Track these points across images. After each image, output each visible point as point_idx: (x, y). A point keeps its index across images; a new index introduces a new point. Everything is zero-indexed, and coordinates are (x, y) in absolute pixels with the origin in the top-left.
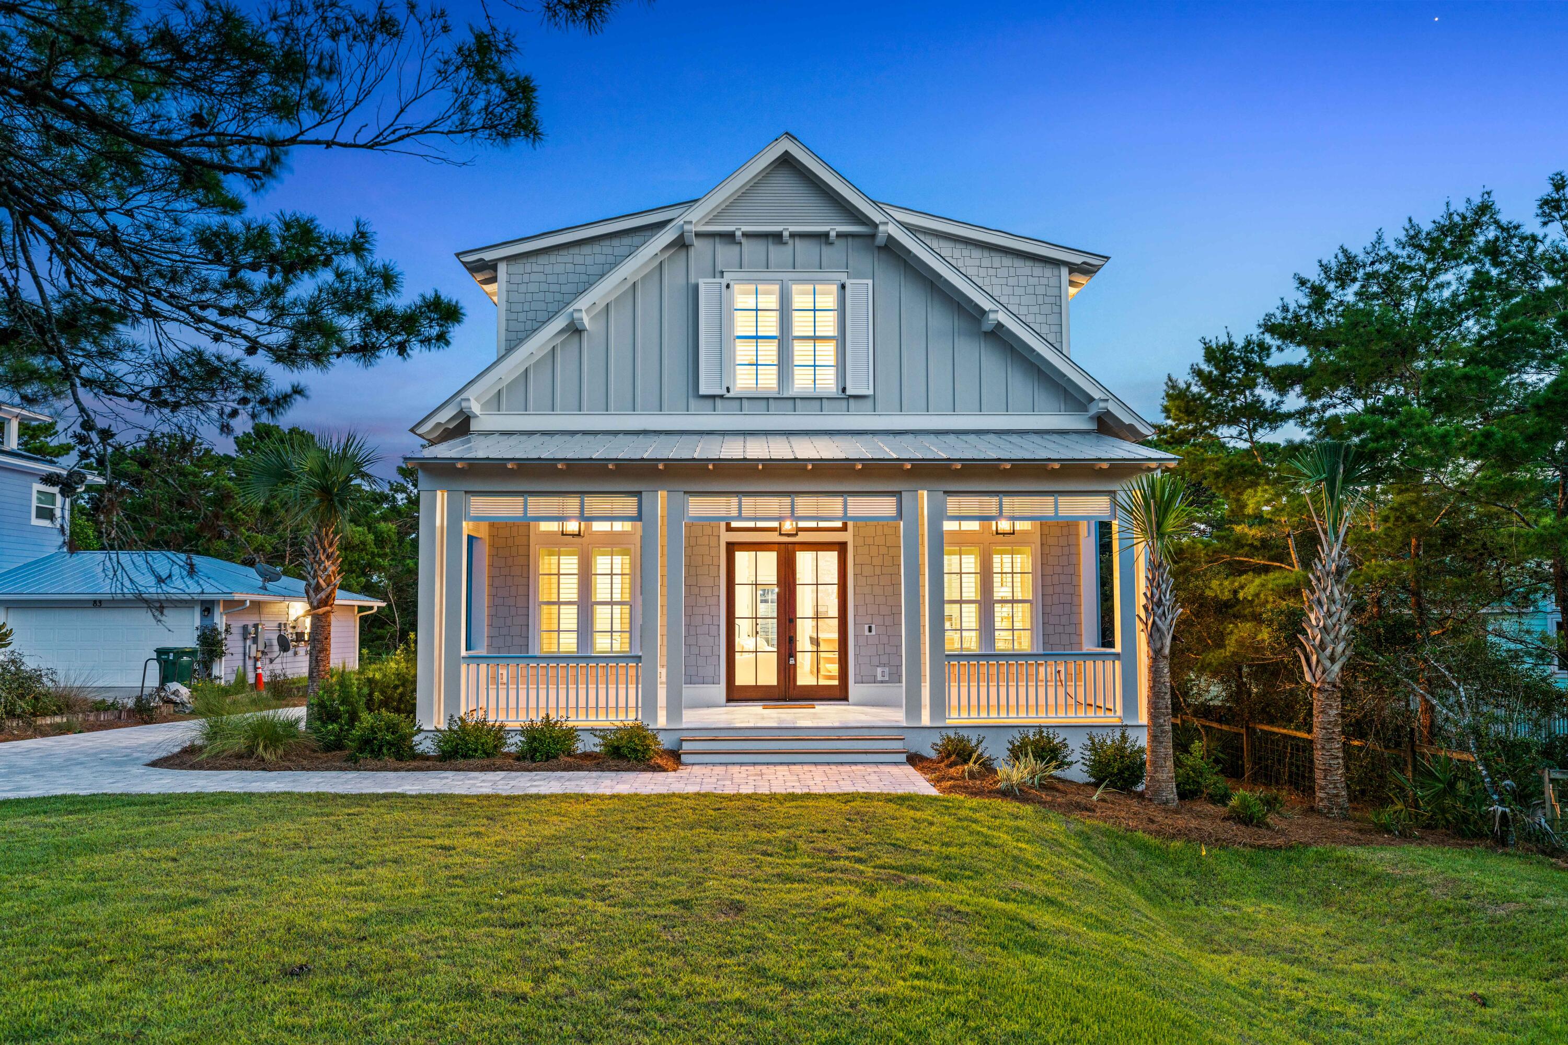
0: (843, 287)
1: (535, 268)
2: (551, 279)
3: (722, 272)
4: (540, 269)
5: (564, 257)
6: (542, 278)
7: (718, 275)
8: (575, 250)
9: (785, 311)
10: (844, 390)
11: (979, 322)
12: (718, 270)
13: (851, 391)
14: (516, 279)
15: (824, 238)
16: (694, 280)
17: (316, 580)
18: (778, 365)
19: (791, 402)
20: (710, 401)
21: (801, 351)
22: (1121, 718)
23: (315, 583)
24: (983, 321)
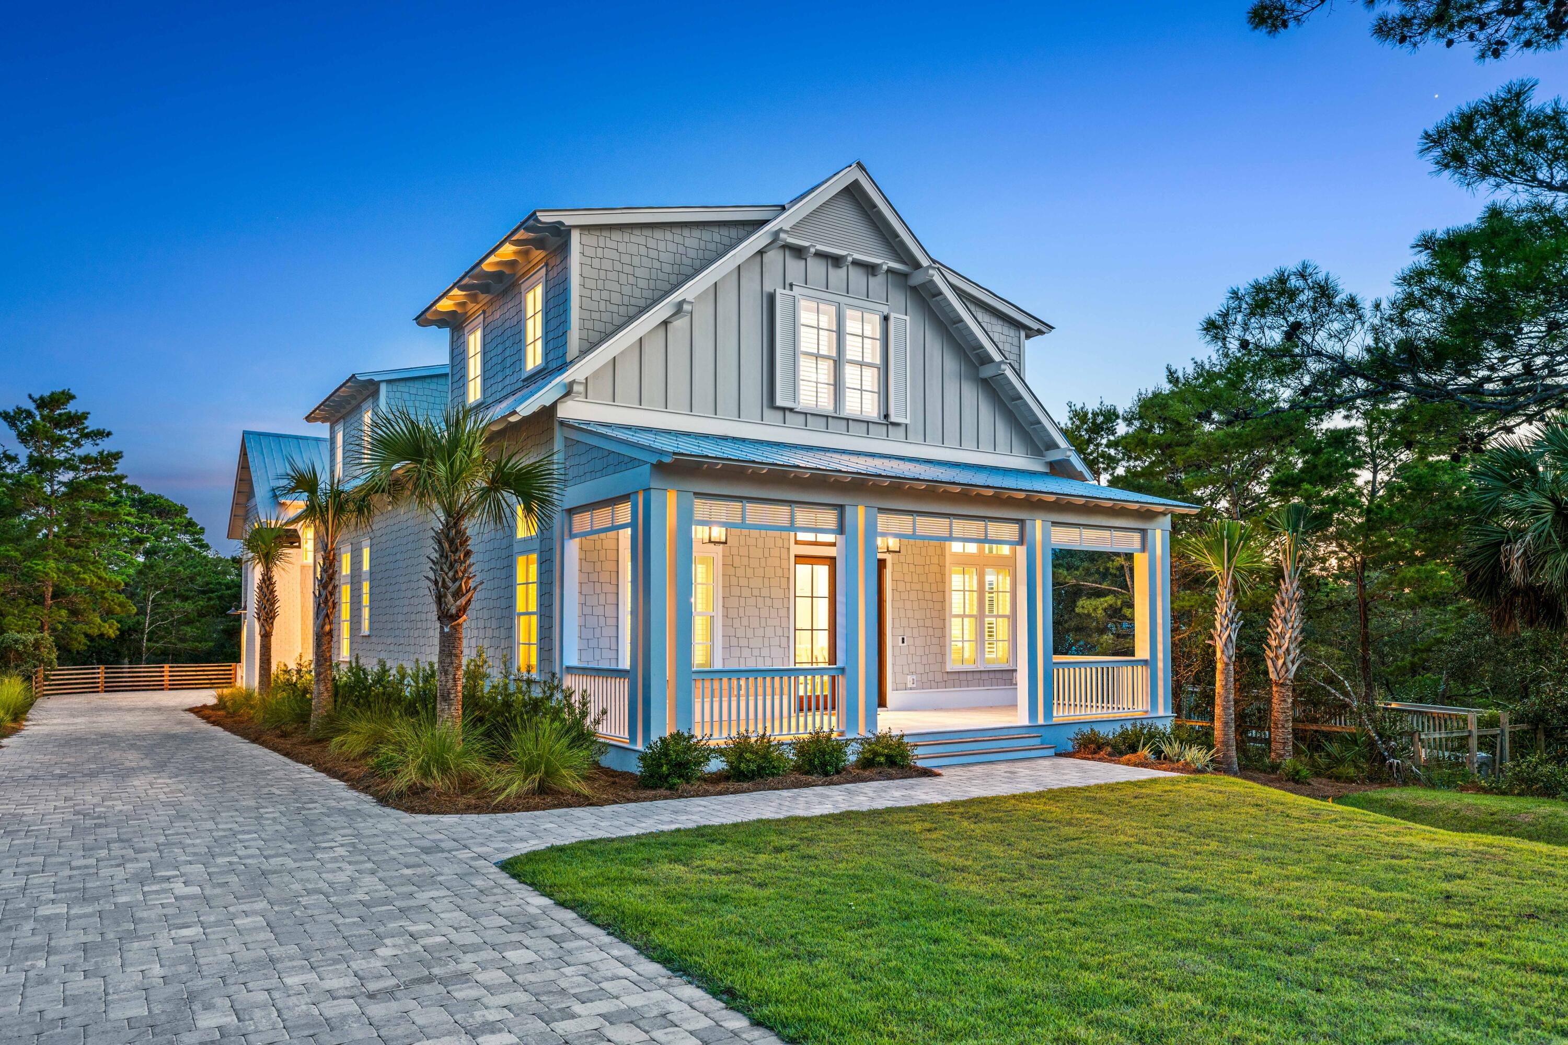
0: (886, 318)
1: (610, 244)
2: (626, 259)
3: (791, 285)
4: (614, 245)
5: (638, 237)
6: (616, 256)
7: (787, 286)
8: (648, 232)
9: (840, 333)
10: (886, 416)
11: (977, 369)
12: (787, 282)
13: (893, 419)
14: (590, 252)
15: (871, 269)
16: (768, 288)
17: (457, 584)
18: (835, 385)
19: (845, 422)
20: (780, 414)
21: (851, 374)
22: (1147, 712)
23: (453, 587)
24: (981, 368)
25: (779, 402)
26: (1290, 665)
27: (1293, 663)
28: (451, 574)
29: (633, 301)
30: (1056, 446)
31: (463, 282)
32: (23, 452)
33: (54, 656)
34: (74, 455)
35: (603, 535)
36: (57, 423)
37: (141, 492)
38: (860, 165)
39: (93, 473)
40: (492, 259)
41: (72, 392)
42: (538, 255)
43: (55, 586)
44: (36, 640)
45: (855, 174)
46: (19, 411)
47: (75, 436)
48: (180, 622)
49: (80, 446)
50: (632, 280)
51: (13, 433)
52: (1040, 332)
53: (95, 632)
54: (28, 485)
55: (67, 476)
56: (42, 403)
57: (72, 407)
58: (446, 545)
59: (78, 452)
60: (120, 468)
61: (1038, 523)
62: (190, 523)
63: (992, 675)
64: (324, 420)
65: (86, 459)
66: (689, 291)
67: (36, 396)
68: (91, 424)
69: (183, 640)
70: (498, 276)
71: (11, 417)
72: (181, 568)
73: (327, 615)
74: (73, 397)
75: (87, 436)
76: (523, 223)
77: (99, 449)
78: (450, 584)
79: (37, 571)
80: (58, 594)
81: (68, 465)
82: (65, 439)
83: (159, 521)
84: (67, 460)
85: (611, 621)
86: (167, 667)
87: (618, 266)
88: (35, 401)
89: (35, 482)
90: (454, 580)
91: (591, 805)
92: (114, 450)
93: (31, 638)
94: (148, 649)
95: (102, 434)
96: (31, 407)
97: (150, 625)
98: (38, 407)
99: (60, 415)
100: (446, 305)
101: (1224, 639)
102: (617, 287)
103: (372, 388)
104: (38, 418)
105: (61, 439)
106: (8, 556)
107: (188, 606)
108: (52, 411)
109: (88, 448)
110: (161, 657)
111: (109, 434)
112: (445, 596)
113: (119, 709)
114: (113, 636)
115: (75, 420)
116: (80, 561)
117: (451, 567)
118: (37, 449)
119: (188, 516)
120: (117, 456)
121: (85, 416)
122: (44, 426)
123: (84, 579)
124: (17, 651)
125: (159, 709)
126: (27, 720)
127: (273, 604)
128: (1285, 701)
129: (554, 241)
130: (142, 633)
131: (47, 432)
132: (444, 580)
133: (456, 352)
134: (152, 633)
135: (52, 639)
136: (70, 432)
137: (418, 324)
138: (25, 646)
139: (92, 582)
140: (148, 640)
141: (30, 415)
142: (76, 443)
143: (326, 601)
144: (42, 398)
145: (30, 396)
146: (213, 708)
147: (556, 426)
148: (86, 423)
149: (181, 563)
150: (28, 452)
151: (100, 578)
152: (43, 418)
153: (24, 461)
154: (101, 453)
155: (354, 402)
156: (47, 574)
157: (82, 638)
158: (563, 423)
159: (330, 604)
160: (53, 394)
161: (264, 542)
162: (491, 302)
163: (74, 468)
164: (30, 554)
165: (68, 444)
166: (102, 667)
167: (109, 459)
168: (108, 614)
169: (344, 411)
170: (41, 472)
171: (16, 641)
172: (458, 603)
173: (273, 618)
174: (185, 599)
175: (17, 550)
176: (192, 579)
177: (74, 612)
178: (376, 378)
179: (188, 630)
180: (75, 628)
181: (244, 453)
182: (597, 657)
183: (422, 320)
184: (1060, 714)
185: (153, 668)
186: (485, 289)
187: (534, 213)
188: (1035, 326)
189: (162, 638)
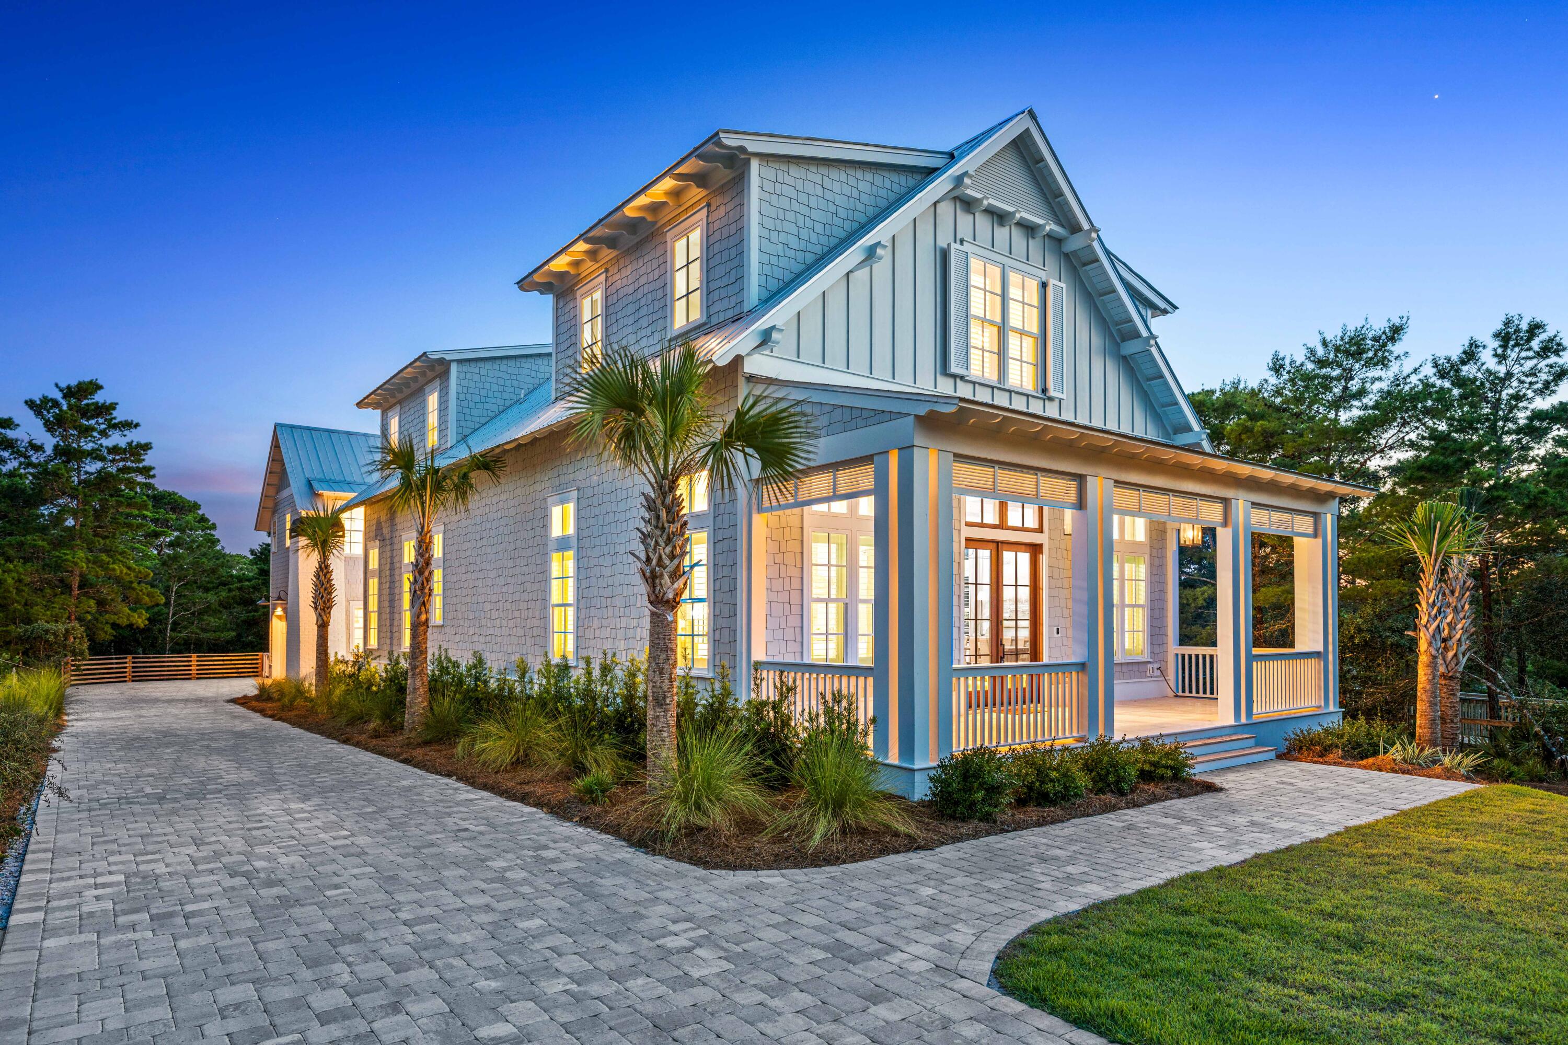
0: (1044, 285)
1: (788, 180)
2: (803, 198)
3: (962, 240)
4: (792, 181)
5: (815, 175)
6: (793, 194)
7: (959, 241)
9: (1004, 298)
10: (1045, 391)
11: (1118, 345)
12: (958, 238)
13: (1052, 393)
14: (768, 186)
15: (1029, 229)
16: (942, 243)
17: (676, 562)
18: (999, 354)
19: (1007, 394)
20: (951, 381)
21: (1013, 341)
22: (1319, 707)
23: (671, 566)
24: (1122, 345)
25: (954, 369)
26: (1461, 656)
27: (1464, 655)
28: (668, 549)
29: (810, 247)
30: (1189, 429)
31: (591, 234)
32: (49, 442)
33: (85, 646)
34: (101, 445)
35: (788, 512)
36: (86, 413)
37: (154, 489)
38: (1032, 115)
39: (121, 464)
40: (643, 200)
41: (100, 382)
42: (696, 193)
43: (82, 575)
44: (67, 630)
45: (1029, 124)
46: (45, 400)
47: (103, 426)
48: (201, 613)
49: (107, 436)
50: (809, 223)
51: (39, 423)
52: (1165, 312)
53: (124, 622)
54: (56, 474)
55: (93, 467)
56: (69, 393)
57: (100, 397)
58: (663, 514)
59: (107, 442)
60: (149, 459)
61: (1241, 502)
62: (203, 519)
63: (1130, 668)
64: (376, 406)
65: (114, 450)
66: (880, 233)
67: (63, 385)
68: (119, 415)
69: (204, 630)
70: (633, 225)
71: (37, 406)
72: (204, 560)
73: (424, 604)
74: (100, 387)
75: (115, 426)
76: (696, 149)
77: (128, 439)
78: (667, 562)
79: (66, 560)
80: (84, 584)
81: (95, 455)
82: (93, 429)
83: (174, 517)
84: (94, 450)
85: (796, 610)
86: (194, 657)
87: (796, 207)
88: (61, 390)
89: (63, 471)
90: (672, 557)
91: (919, 848)
92: (143, 442)
93: (61, 628)
94: (172, 639)
95: (128, 425)
96: (58, 396)
97: (174, 615)
98: (65, 397)
99: (87, 405)
100: (560, 264)
101: (1431, 630)
102: (794, 230)
103: (439, 369)
104: (65, 408)
105: (90, 429)
106: (35, 546)
107: (211, 597)
108: (80, 400)
109: (116, 439)
110: (185, 647)
111: (137, 425)
112: (662, 576)
113: (157, 700)
114: (142, 626)
115: (104, 410)
116: (107, 551)
117: (669, 541)
118: (64, 438)
119: (200, 512)
120: (147, 447)
121: (113, 406)
122: (72, 415)
123: (114, 570)
124: (47, 641)
125: (199, 701)
126: (67, 715)
127: (330, 593)
128: (1454, 695)
129: (723, 174)
130: (166, 624)
131: (75, 421)
132: (660, 557)
133: (562, 319)
134: (175, 623)
135: (82, 629)
136: (97, 423)
137: (522, 288)
138: (56, 636)
139: (121, 572)
140: (172, 630)
141: (56, 404)
142: (104, 433)
143: (422, 588)
144: (69, 387)
145: (57, 385)
146: (257, 698)
147: (742, 382)
148: (115, 413)
149: (204, 555)
150: (54, 441)
151: (129, 568)
152: (70, 407)
153: (49, 450)
154: (130, 444)
155: (414, 386)
156: (76, 564)
157: (108, 628)
158: (751, 378)
159: (427, 591)
160: (80, 383)
161: (321, 530)
162: (618, 258)
163: (103, 459)
164: (58, 544)
165: (95, 434)
166: (130, 657)
167: (138, 450)
168: (136, 605)
169: (399, 396)
170: (68, 462)
171: (47, 632)
172: (676, 585)
173: (331, 607)
174: (207, 590)
175: (43, 540)
176: (213, 571)
177: (101, 603)
178: (448, 357)
179: (213, 621)
180: (101, 618)
181: (276, 445)
182: (783, 651)
183: (525, 284)
184: (1261, 710)
185: (176, 658)
186: (611, 242)
187: (717, 134)
188: (1162, 305)
189: (185, 628)
